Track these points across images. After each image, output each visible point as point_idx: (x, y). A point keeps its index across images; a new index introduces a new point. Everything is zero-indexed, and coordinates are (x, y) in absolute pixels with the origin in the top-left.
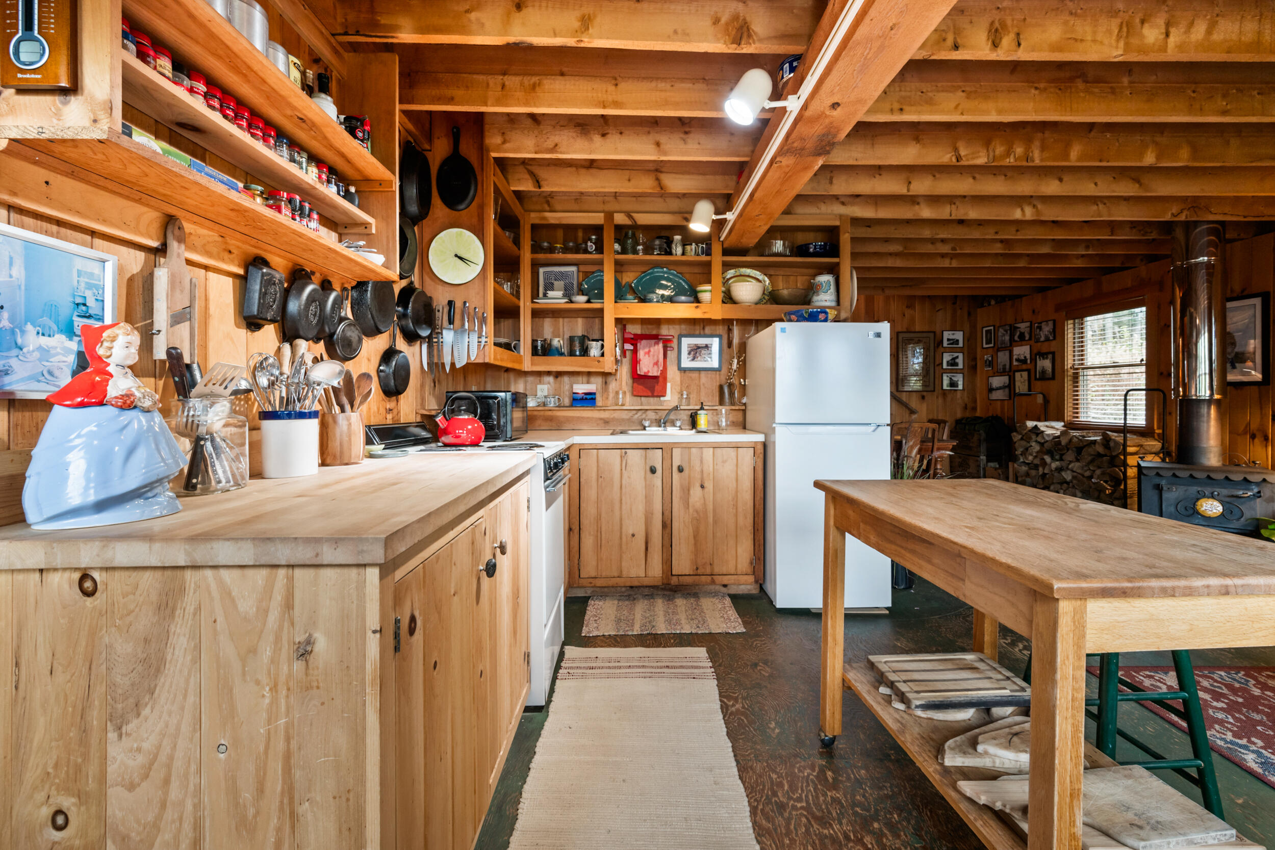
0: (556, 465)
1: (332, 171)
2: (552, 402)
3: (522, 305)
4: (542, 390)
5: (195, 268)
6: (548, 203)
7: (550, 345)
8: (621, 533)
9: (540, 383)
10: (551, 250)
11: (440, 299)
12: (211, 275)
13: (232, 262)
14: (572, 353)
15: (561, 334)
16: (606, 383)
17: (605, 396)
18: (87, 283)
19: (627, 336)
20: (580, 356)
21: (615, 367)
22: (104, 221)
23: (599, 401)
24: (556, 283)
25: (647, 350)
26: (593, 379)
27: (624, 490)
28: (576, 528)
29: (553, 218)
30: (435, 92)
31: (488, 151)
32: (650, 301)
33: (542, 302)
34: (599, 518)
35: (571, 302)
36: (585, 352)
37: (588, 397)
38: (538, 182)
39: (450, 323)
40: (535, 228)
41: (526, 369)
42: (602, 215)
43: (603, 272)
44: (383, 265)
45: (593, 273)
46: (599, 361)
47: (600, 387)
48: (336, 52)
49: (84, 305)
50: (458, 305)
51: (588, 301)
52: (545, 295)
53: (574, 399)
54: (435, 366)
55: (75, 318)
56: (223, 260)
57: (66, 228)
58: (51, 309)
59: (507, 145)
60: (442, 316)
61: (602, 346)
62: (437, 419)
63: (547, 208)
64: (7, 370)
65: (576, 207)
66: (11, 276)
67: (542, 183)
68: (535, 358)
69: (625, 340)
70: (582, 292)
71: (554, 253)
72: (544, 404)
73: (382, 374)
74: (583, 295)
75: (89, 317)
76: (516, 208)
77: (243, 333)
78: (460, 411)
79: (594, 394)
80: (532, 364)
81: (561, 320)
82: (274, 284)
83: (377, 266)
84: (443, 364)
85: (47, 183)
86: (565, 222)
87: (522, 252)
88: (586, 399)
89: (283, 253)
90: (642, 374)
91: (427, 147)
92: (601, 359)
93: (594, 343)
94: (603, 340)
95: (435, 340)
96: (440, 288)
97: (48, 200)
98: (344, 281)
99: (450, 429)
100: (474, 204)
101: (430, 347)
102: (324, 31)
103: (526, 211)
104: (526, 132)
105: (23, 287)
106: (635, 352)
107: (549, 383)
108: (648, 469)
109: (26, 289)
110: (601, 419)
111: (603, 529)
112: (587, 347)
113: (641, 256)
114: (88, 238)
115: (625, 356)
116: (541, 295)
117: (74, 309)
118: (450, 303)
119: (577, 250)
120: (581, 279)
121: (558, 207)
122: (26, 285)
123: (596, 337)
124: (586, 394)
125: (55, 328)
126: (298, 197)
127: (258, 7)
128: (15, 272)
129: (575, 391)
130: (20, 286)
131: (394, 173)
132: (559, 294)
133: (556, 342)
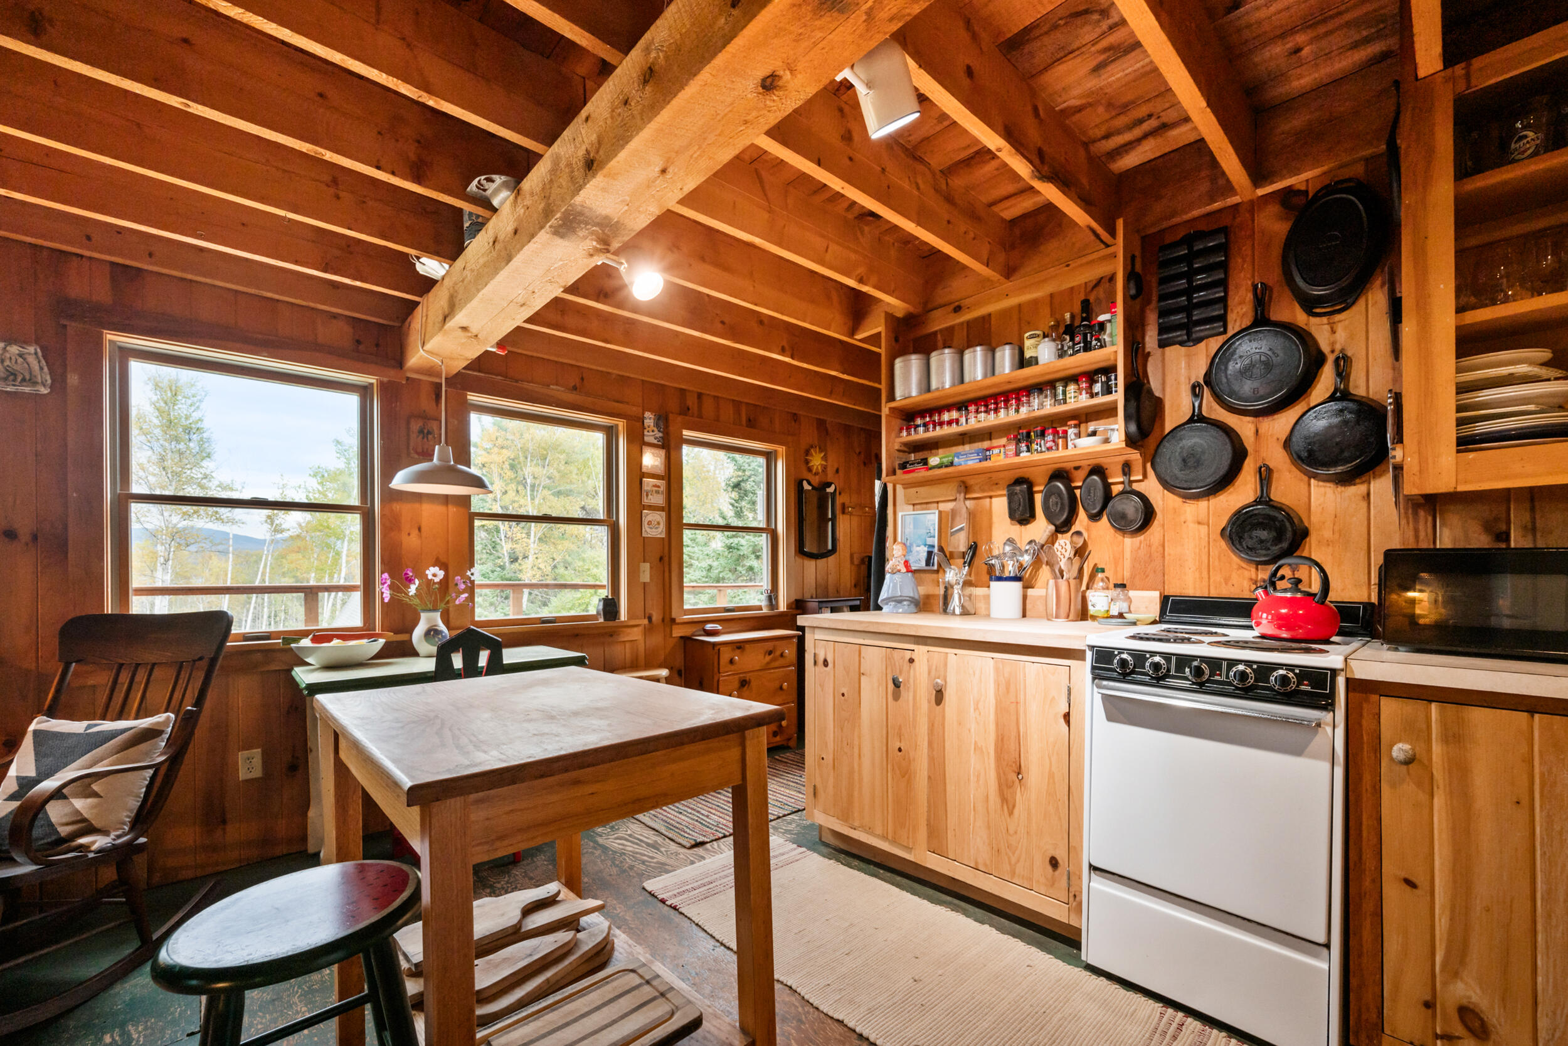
12: (993, 499)
85: (917, 492)
98: (1123, 459)
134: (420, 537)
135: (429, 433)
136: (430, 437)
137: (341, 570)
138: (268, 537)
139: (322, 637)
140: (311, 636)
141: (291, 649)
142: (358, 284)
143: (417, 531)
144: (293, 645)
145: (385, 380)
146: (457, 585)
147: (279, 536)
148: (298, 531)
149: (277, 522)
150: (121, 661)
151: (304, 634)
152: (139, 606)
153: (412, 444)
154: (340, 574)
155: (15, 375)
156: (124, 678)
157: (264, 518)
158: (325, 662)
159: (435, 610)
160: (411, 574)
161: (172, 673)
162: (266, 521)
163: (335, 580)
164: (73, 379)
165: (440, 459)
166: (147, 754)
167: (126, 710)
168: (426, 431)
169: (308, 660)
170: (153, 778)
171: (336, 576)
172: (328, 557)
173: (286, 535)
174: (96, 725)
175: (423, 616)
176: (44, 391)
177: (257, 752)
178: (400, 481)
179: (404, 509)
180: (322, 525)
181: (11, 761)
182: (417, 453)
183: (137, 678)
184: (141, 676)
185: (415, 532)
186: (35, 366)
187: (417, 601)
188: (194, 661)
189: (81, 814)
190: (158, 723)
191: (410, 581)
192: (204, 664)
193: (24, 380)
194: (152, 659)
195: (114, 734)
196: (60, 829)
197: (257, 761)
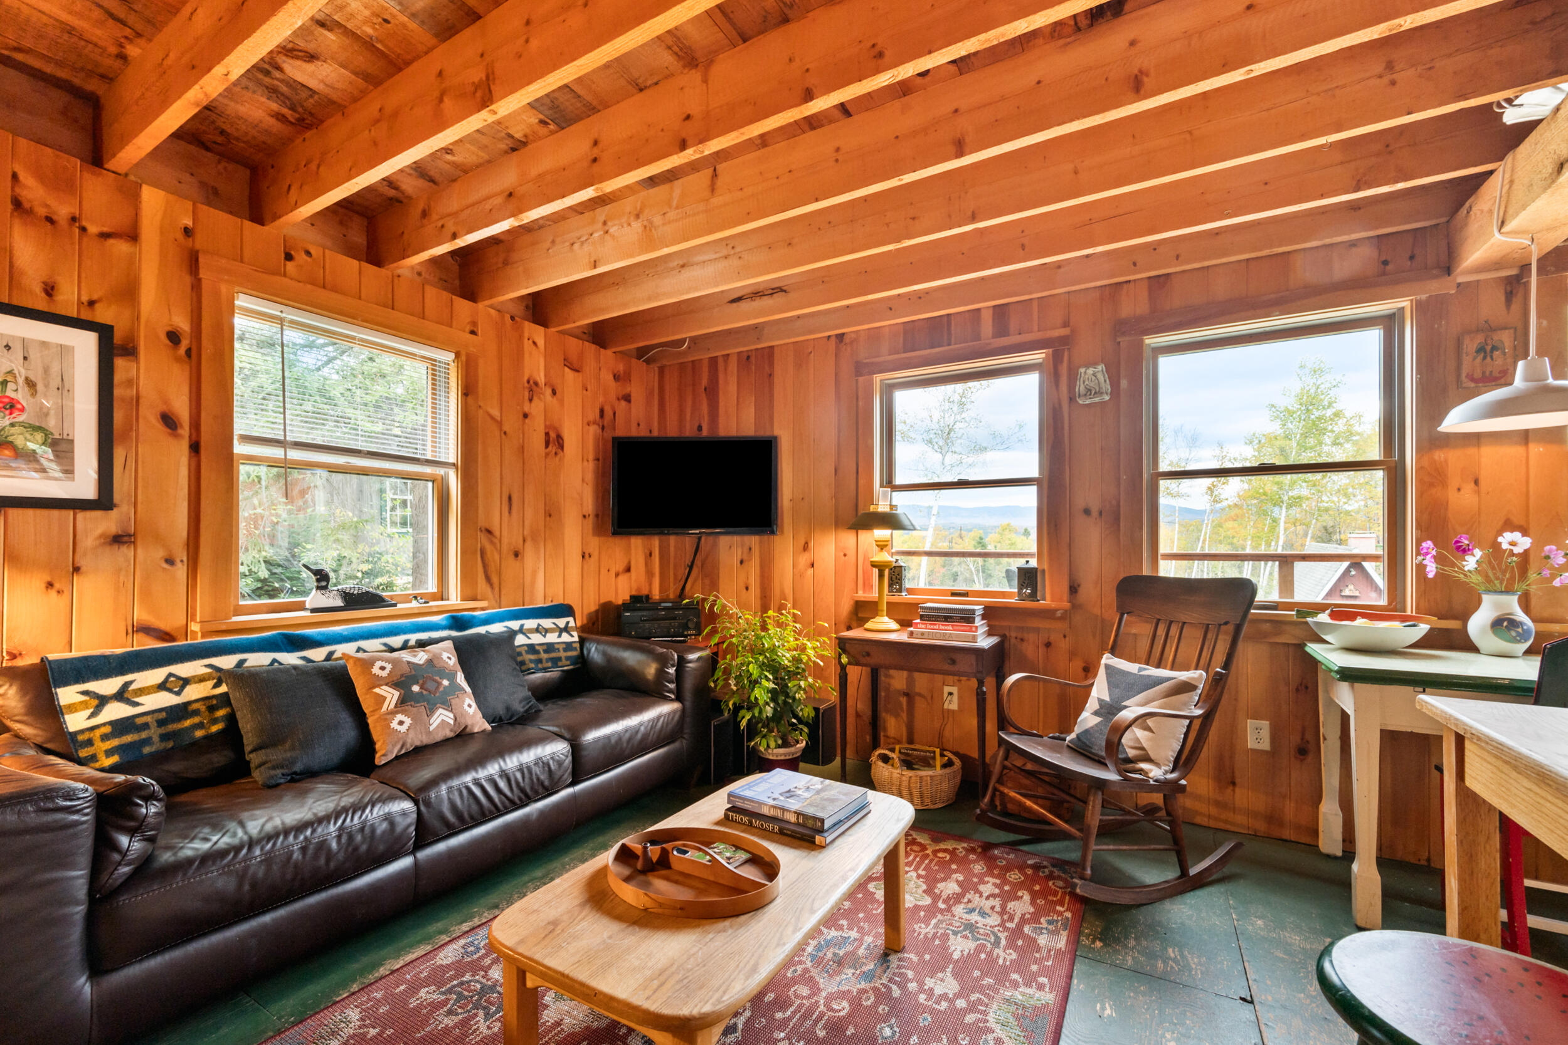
134: (1478, 492)
135: (1494, 348)
136: (1496, 353)
137: (1278, 537)
138: (1208, 507)
139: (1343, 614)
140: (1328, 612)
141: (1307, 623)
142: (1401, 186)
143: (1472, 485)
144: (1309, 619)
145: (1424, 297)
146: (1548, 557)
147: (1218, 506)
148: (1236, 500)
149: (1216, 493)
150: (1159, 617)
151: (1319, 608)
152: (1168, 569)
153: (1465, 371)
154: (1277, 542)
155: (1090, 390)
156: (1161, 632)
157: (1204, 489)
158: (1348, 645)
159: (1508, 591)
160: (1467, 542)
161: (1199, 634)
162: (1207, 493)
163: (1272, 548)
164: (1124, 383)
165: (1526, 379)
166: (1185, 705)
167: (1163, 662)
168: (1489, 348)
169: (1327, 638)
170: (1189, 727)
171: (1273, 543)
172: (1265, 525)
173: (1225, 504)
174: (1145, 669)
175: (1487, 599)
176: (1107, 398)
177: (1265, 724)
178: (1456, 420)
179: (1452, 458)
180: (1258, 493)
181: (1092, 684)
182: (1473, 380)
183: (1172, 633)
184: (1174, 631)
185: (1469, 487)
186: (1102, 379)
187: (1476, 579)
188: (1220, 625)
189: (1140, 743)
190: (1193, 678)
191: (1465, 551)
192: (1230, 628)
193: (1095, 393)
194: (1183, 618)
195: (1160, 681)
196: (1128, 750)
197: (1266, 734)
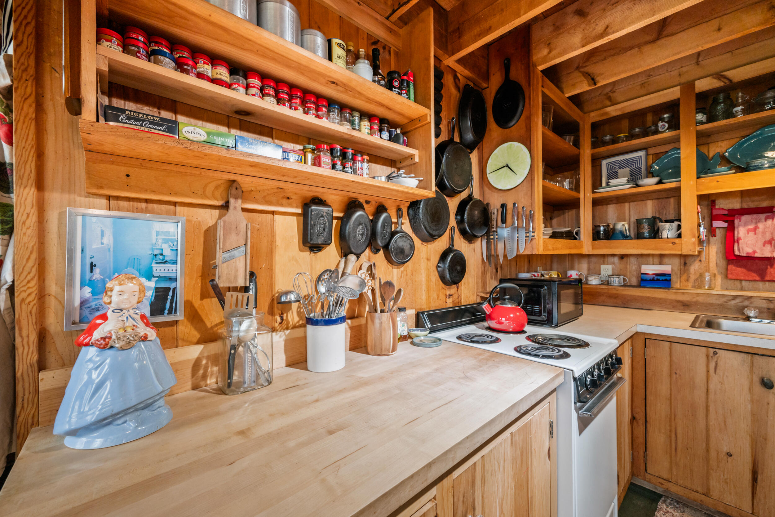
0: (594, 383)
1: (383, 121)
2: (616, 281)
3: (582, 196)
4: (606, 270)
5: (262, 214)
6: (609, 98)
7: (614, 229)
8: (708, 444)
9: (604, 263)
10: (614, 141)
11: (495, 203)
12: (277, 217)
13: (290, 205)
14: (639, 236)
15: (627, 218)
16: (685, 264)
17: (684, 277)
18: (163, 239)
19: (715, 212)
20: (650, 238)
21: (698, 249)
22: (176, 194)
23: (676, 283)
24: (620, 171)
25: (751, 227)
26: (666, 260)
27: (712, 396)
28: (640, 416)
29: (613, 111)
30: (476, 31)
31: (535, 66)
32: (758, 168)
33: (603, 191)
34: (672, 417)
35: (638, 186)
36: (655, 234)
37: (661, 278)
38: (593, 79)
39: (503, 223)
40: (595, 126)
41: (587, 253)
42: (678, 88)
43: (679, 149)
44: (417, 187)
45: (667, 152)
46: (674, 243)
47: (676, 269)
48: (391, 31)
49: (162, 255)
50: (510, 206)
51: (660, 182)
52: (608, 184)
53: (642, 280)
54: (491, 257)
55: (154, 265)
56: (282, 205)
57: (153, 203)
58: (134, 262)
59: (554, 53)
60: (496, 217)
61: (679, 227)
62: (483, 306)
63: (608, 103)
64: (99, 307)
65: (643, 91)
66: (102, 244)
67: (597, 79)
68: (596, 242)
69: (713, 218)
70: (650, 173)
71: (619, 142)
72: (608, 283)
73: (439, 269)
74: (653, 176)
75: (166, 262)
76: (573, 112)
77: (307, 255)
78: (505, 300)
79: (669, 275)
80: (593, 249)
81: (627, 205)
82: (322, 216)
83: (412, 188)
84: (498, 256)
85: (128, 176)
86: (628, 110)
87: (582, 151)
88: (658, 280)
89: (335, 192)
90: (745, 255)
91: (485, 85)
92: (677, 241)
93: (668, 225)
94: (680, 220)
95: (492, 237)
96: (496, 195)
97: (128, 187)
98: (398, 203)
99: (494, 316)
100: (522, 118)
101: (488, 243)
102: (378, 17)
103: (585, 113)
104: (572, 31)
105: (112, 250)
106: (731, 229)
107: (613, 263)
108: (756, 379)
109: (114, 251)
110: (679, 301)
111: (679, 431)
112: (658, 229)
113: (740, 118)
114: (172, 207)
115: (714, 235)
116: (604, 184)
117: (153, 259)
118: (503, 206)
119: (645, 134)
120: (650, 161)
121: (620, 99)
122: (114, 248)
123: (671, 217)
124: (657, 275)
125: (137, 274)
126: (338, 146)
127: (288, 3)
128: (105, 241)
129: (643, 271)
130: (109, 250)
131: (429, 108)
132: (624, 180)
133: (620, 226)
